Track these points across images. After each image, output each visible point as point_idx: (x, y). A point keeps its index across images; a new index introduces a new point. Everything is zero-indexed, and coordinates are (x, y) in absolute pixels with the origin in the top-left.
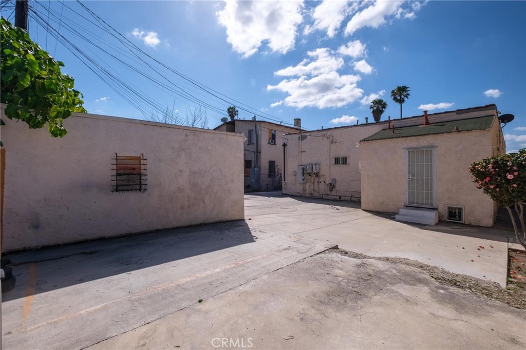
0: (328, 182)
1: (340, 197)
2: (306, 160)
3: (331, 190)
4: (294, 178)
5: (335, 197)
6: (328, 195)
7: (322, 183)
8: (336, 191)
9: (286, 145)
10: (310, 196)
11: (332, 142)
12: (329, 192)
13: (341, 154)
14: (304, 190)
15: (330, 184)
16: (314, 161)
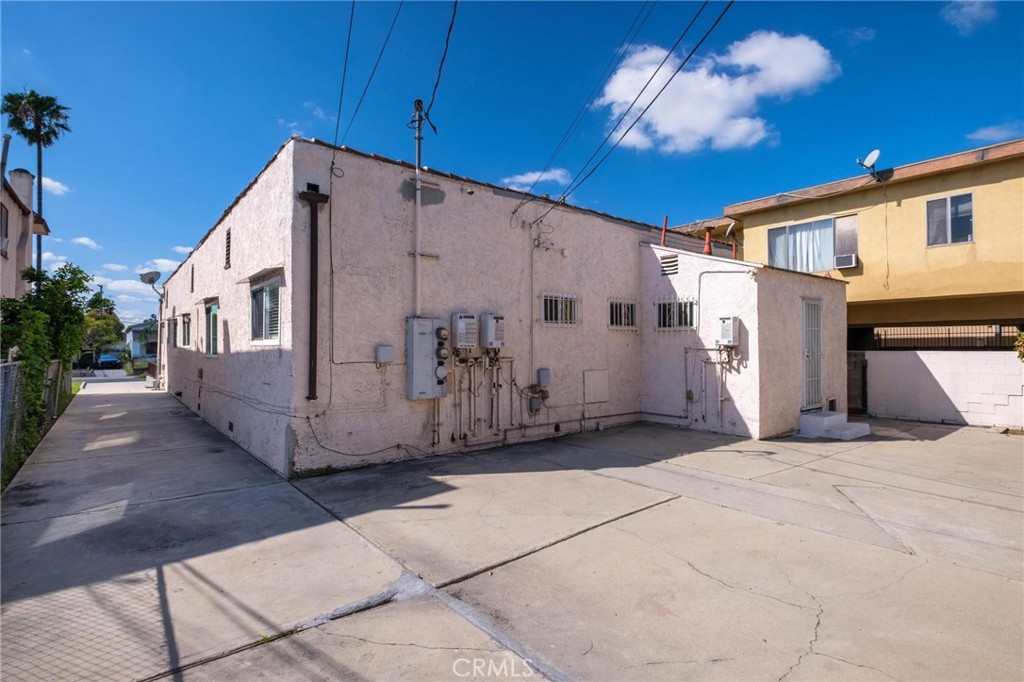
0: (523, 381)
1: (557, 428)
2: (440, 294)
3: (533, 410)
4: (377, 378)
5: (542, 430)
6: (522, 427)
7: (505, 387)
8: (549, 408)
9: (325, 199)
10: (459, 446)
11: (538, 244)
12: (527, 420)
13: (562, 290)
14: (432, 426)
15: (533, 388)
16: (475, 301)
